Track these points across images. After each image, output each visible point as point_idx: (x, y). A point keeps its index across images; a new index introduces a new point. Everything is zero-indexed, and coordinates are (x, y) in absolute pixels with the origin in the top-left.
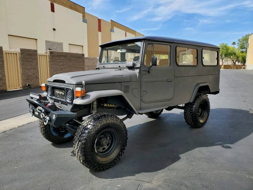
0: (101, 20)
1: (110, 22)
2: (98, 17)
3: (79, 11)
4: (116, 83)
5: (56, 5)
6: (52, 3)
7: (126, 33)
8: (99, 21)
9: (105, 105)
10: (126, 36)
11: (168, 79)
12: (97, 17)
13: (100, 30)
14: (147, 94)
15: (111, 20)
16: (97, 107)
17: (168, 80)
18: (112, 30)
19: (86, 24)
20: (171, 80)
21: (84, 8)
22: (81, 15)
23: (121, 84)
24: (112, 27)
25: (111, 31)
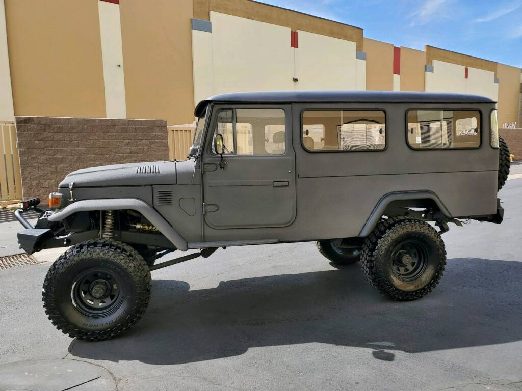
0: (400, 49)
1: (424, 50)
2: (393, 45)
3: (350, 39)
4: (140, 186)
5: (301, 34)
6: (294, 31)
7: (467, 70)
8: (397, 51)
9: (138, 226)
10: (466, 77)
11: (275, 180)
12: (392, 43)
13: (397, 70)
14: (218, 209)
15: (427, 46)
16: (111, 229)
17: (276, 184)
18: (428, 68)
19: (365, 61)
20: (286, 184)
21: (361, 30)
22: (353, 45)
23: (152, 189)
24: (429, 62)
25: (426, 71)
